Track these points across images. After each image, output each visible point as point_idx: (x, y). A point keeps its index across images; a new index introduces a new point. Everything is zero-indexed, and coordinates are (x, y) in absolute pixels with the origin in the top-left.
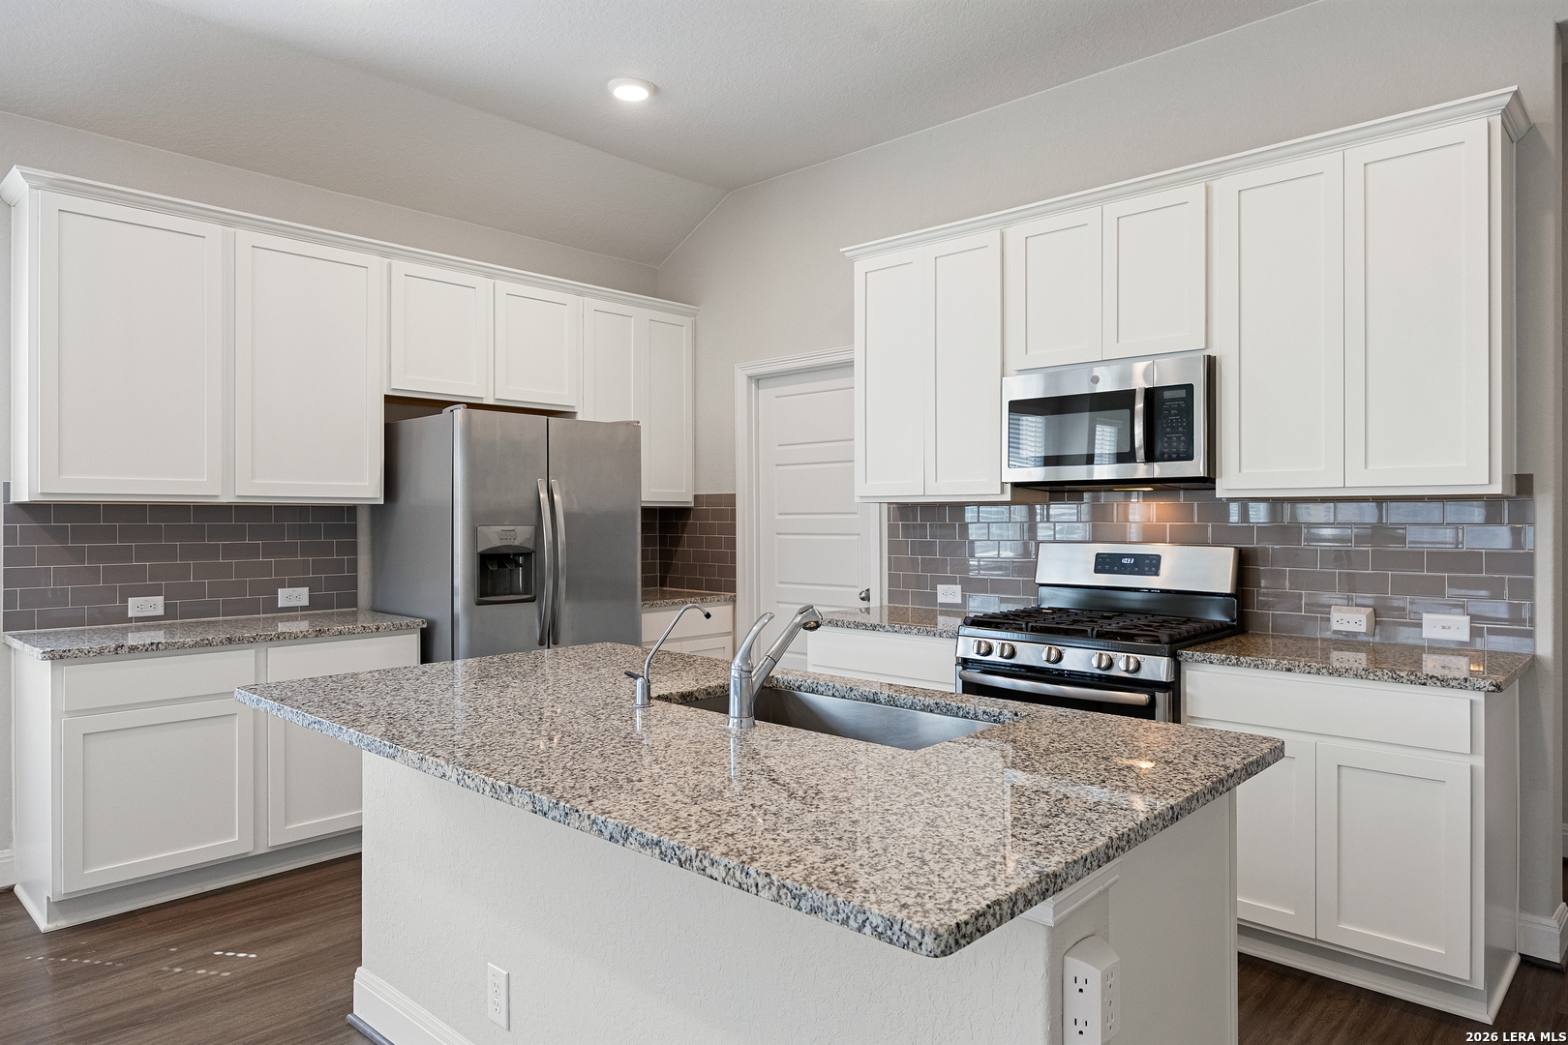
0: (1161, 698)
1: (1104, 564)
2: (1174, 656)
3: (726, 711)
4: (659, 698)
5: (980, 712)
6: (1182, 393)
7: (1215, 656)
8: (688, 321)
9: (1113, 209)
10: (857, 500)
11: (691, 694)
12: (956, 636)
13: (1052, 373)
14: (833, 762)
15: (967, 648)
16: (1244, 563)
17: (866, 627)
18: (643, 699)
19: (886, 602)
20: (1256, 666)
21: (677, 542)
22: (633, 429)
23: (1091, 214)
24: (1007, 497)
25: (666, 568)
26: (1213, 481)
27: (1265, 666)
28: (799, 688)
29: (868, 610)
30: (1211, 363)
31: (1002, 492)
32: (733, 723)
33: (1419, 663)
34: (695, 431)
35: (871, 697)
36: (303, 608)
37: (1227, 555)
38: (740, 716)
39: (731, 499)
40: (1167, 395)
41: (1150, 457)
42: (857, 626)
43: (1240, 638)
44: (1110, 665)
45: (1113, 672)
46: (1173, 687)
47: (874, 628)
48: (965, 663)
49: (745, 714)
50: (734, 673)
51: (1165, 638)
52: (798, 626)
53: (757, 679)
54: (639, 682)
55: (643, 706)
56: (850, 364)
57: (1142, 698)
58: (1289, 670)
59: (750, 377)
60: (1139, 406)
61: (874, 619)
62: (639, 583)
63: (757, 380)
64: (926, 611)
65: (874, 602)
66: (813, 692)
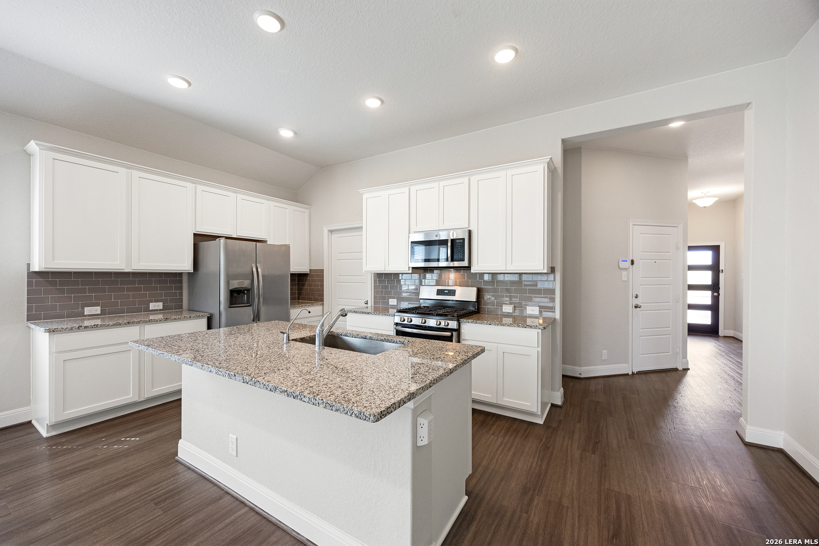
0: (455, 334)
1: (440, 292)
2: (458, 321)
3: (315, 344)
4: (293, 340)
5: (398, 341)
6: (462, 241)
7: (470, 321)
8: (308, 211)
9: (442, 183)
10: (364, 272)
11: (304, 338)
12: (394, 315)
13: (426, 233)
14: (349, 360)
15: (397, 319)
16: (479, 292)
17: (365, 313)
18: (286, 341)
19: (373, 305)
20: (481, 323)
21: (303, 285)
22: (287, 247)
23: (436, 184)
24: (410, 272)
25: (300, 294)
26: (470, 268)
27: (484, 323)
28: (341, 335)
29: (367, 307)
30: (470, 232)
31: (409, 270)
32: (317, 348)
33: (525, 321)
34: (310, 251)
35: (364, 337)
36: (160, 310)
37: (474, 290)
38: (319, 346)
39: (322, 271)
40: (457, 241)
41: (452, 260)
42: (363, 313)
43: (478, 315)
44: (440, 324)
45: (441, 326)
46: (458, 330)
47: (368, 313)
48: (397, 324)
49: (321, 345)
50: (317, 332)
51: (456, 316)
52: (339, 316)
53: (325, 334)
54: (285, 335)
55: (287, 343)
56: (361, 228)
57: (448, 334)
58: (490, 324)
59: (329, 231)
60: (449, 244)
61: (369, 310)
62: (289, 299)
63: (331, 231)
64: (385, 307)
65: (369, 305)
66: (346, 336)
